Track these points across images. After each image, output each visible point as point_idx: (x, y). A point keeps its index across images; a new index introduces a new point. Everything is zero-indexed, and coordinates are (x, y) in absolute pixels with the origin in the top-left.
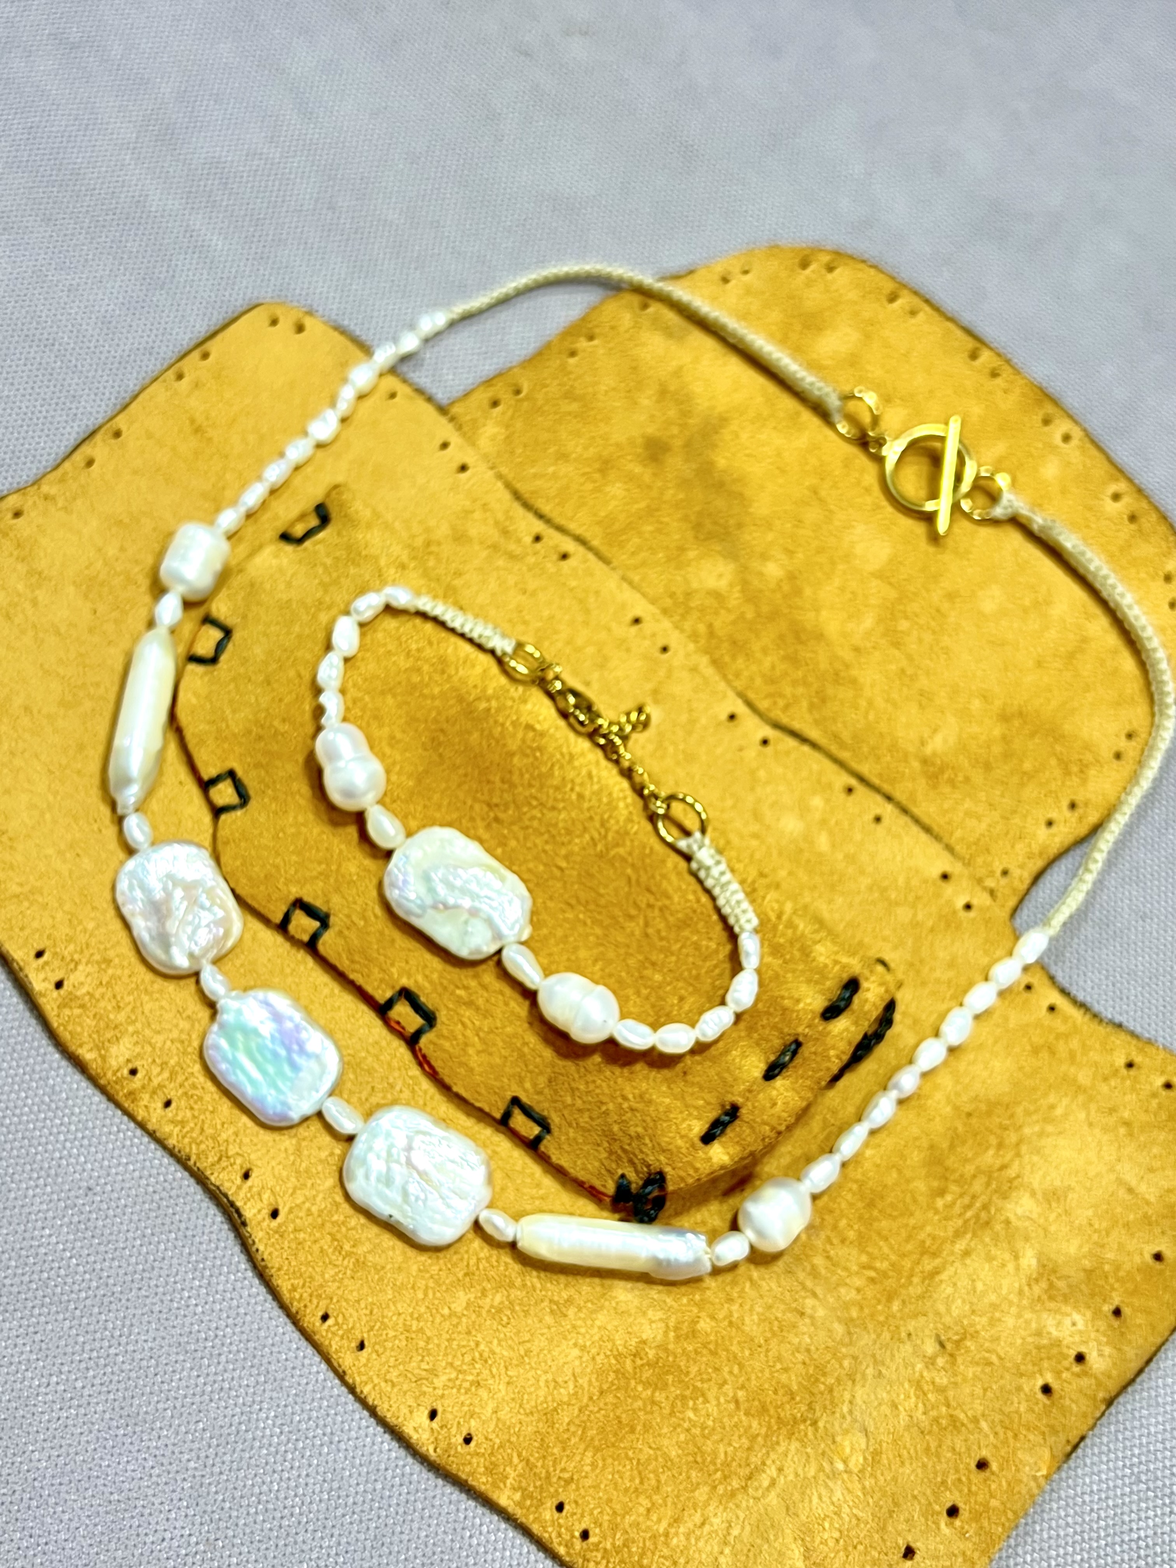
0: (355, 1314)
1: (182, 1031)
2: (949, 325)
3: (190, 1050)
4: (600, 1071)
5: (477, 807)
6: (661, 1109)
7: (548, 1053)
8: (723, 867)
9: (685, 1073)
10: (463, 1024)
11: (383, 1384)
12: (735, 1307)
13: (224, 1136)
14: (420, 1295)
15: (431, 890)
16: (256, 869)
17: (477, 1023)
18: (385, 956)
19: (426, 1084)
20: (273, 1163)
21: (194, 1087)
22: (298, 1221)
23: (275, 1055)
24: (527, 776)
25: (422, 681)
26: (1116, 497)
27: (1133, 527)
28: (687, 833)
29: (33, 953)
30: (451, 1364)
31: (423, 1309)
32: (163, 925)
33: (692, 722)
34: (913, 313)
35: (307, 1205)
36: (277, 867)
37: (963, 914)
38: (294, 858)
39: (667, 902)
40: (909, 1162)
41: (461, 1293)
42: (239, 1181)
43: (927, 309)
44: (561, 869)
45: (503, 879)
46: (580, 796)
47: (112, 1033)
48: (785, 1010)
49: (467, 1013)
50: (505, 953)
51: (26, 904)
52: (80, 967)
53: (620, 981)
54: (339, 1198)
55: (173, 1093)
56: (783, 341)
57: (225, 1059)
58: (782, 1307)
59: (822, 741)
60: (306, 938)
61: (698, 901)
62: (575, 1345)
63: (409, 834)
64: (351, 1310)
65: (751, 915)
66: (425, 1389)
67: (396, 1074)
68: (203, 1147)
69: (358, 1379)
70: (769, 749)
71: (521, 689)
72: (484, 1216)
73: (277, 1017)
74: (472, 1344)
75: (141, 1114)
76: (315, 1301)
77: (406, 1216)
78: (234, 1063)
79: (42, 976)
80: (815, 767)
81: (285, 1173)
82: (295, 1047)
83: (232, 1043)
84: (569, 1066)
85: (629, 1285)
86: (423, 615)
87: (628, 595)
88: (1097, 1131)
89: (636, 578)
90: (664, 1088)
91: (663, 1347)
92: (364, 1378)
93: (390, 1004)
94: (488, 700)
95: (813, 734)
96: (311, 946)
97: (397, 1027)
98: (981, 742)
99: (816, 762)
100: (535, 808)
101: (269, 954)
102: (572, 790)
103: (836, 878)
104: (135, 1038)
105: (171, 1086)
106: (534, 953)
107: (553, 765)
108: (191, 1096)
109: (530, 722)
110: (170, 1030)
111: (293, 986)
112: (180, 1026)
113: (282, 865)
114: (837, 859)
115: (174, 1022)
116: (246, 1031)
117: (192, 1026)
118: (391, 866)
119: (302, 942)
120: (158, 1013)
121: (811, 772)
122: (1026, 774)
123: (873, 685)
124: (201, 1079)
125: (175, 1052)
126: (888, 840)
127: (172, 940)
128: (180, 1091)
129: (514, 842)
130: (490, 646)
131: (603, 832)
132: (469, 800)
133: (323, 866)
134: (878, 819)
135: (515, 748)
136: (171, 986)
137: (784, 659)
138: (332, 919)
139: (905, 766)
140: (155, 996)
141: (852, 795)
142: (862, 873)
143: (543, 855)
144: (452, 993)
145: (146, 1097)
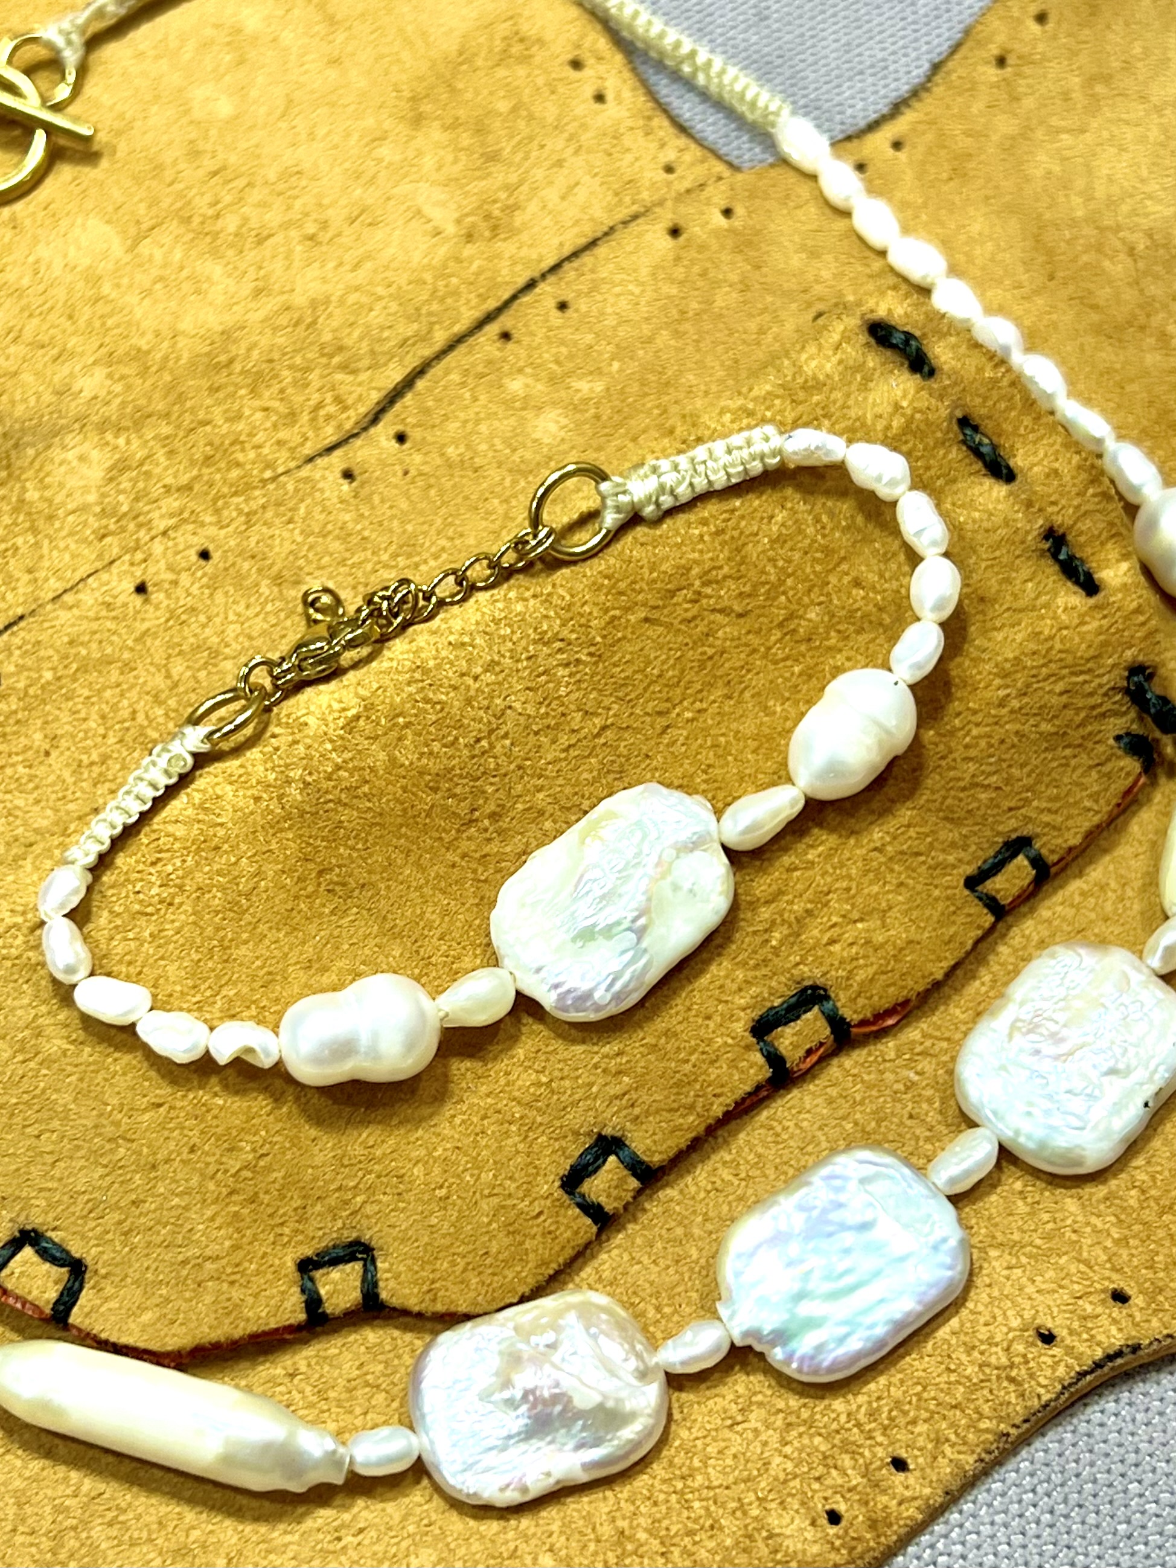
1: (768, 1425)
3: (805, 1414)
4: (951, 734)
5: (464, 845)
6: (1032, 647)
7: (904, 813)
8: (665, 464)
9: (983, 599)
10: (832, 942)
13: (971, 1370)
15: (608, 931)
16: (494, 1248)
17: (835, 919)
18: (693, 1051)
19: (913, 1033)
20: (1030, 1290)
21: (872, 1414)
22: (1134, 1262)
23: (847, 1251)
24: (436, 746)
25: (223, 889)
28: (594, 513)
32: (580, 1414)
33: (345, 536)
35: (1108, 1243)
36: (498, 1210)
37: (737, 221)
38: (487, 1177)
39: (696, 571)
42: (1056, 1351)
44: (604, 728)
45: (612, 815)
46: (490, 667)
47: (760, 1544)
48: (907, 429)
49: (814, 933)
50: (734, 842)
53: (808, 675)
55: (880, 1452)
57: (841, 1340)
59: (412, 362)
60: (634, 1183)
63: (494, 961)
65: (757, 434)
67: (889, 1076)
68: (986, 1409)
70: (415, 434)
71: (273, 729)
72: (1156, 963)
73: (779, 1238)
75: (912, 1512)
77: (1151, 1079)
78: (852, 1324)
80: (455, 377)
81: (1050, 1274)
82: (838, 1215)
83: (816, 1323)
84: (932, 781)
86: (103, 863)
87: (87, 597)
89: (55, 585)
90: (999, 636)
93: (775, 1059)
94: (289, 782)
95: (395, 375)
96: (649, 1177)
97: (814, 1058)
98: (450, 158)
99: (447, 372)
100: (492, 746)
101: (645, 1260)
102: (476, 678)
103: (652, 377)
104: (773, 1505)
105: (867, 1453)
106: (735, 799)
107: (427, 701)
108: (891, 1419)
109: (341, 722)
110: (765, 1444)
111: (709, 1226)
112: (759, 1425)
113: (495, 1201)
114: (621, 370)
115: (750, 1435)
116: (800, 1296)
117: (760, 1404)
118: (548, 1000)
119: (639, 1193)
120: (729, 1461)
121: (463, 384)
122: (515, 109)
123: (324, 280)
124: (861, 1399)
125: (806, 1441)
126: (599, 298)
127: (610, 1404)
128: (880, 1439)
129: (541, 796)
130: (190, 761)
131: (558, 645)
132: (451, 857)
133: (514, 1128)
134: (563, 306)
135: (382, 756)
136: (682, 1434)
137: (254, 392)
138: (608, 1131)
139: (471, 263)
140: (696, 1463)
141: (515, 334)
142: (650, 340)
143: (573, 753)
144: (776, 951)
145: (884, 1499)
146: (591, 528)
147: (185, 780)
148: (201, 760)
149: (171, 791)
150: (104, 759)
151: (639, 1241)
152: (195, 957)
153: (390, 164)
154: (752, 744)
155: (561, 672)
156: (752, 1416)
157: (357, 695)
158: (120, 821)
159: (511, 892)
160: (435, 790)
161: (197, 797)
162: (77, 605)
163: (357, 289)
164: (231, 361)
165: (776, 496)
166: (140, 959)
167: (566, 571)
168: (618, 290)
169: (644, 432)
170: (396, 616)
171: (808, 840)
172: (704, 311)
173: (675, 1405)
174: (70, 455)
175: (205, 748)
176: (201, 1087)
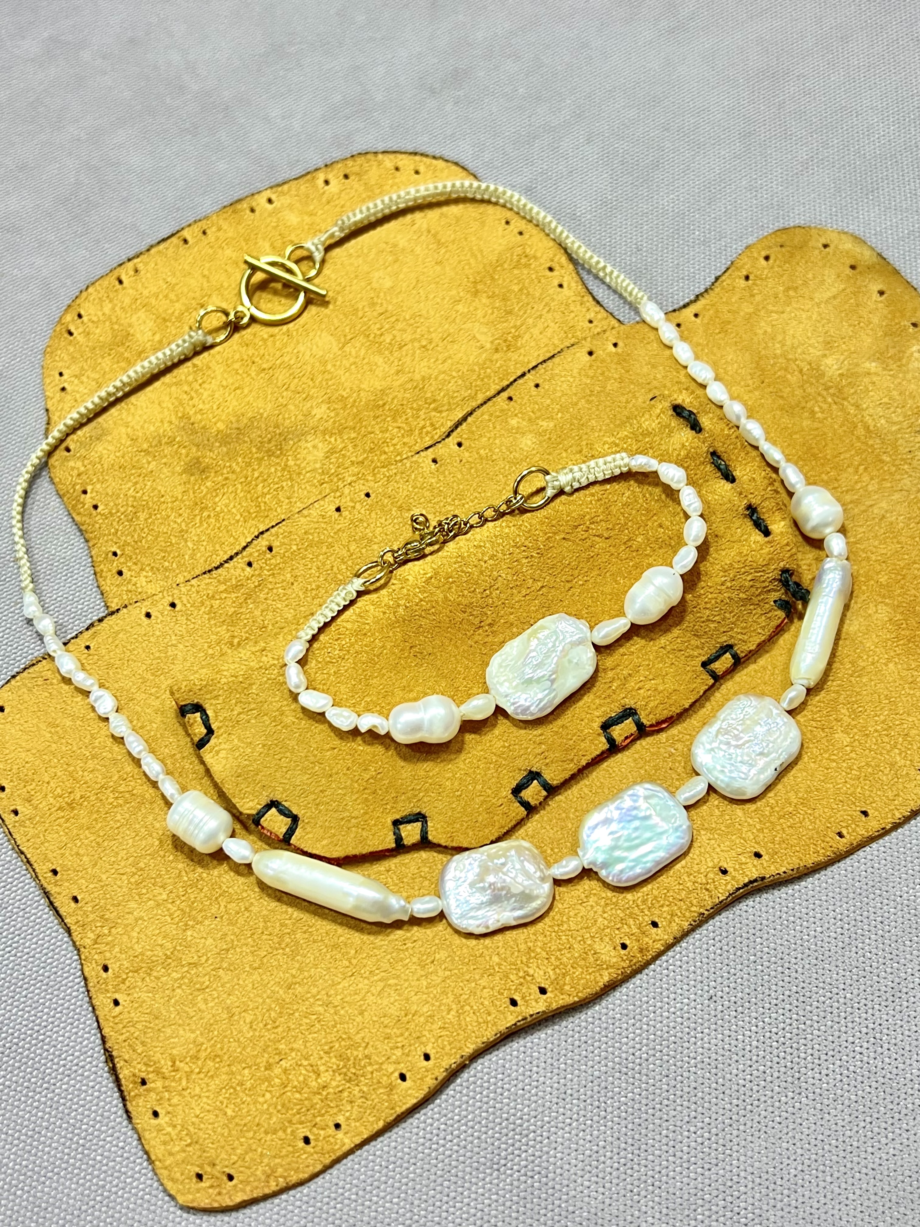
0: (842, 813)
1: (597, 904)
2: (153, 251)
3: (614, 900)
4: (699, 596)
5: (476, 638)
6: (738, 558)
7: (676, 632)
8: (576, 468)
9: (717, 536)
10: (640, 689)
11: (896, 802)
12: (874, 557)
13: (689, 884)
14: (835, 764)
15: (538, 681)
16: (480, 819)
17: (642, 678)
18: (574, 735)
19: (674, 731)
20: (718, 850)
21: (644, 902)
22: (766, 840)
23: (636, 829)
24: (466, 592)
25: (367, 653)
26: (327, 182)
27: (352, 178)
28: (542, 489)
29: (512, 1008)
30: (888, 751)
31: (845, 765)
32: (514, 895)
33: (432, 489)
34: (136, 271)
35: (755, 831)
36: (483, 802)
37: (619, 349)
38: (479, 787)
39: (588, 517)
40: (790, 426)
41: (836, 736)
42: (728, 878)
43: (135, 261)
44: (542, 587)
45: (543, 628)
46: (492, 557)
47: (590, 956)
48: (687, 456)
49: (632, 684)
50: (598, 642)
51: (467, 1008)
52: (531, 972)
54: (752, 807)
55: (647, 918)
56: (130, 363)
57: (632, 868)
58: (877, 528)
59: (467, 409)
60: (544, 793)
61: (593, 495)
62: (886, 665)
63: (487, 691)
64: (838, 816)
65: (618, 456)
66: (904, 772)
67: (662, 750)
68: (695, 902)
69: (889, 820)
70: (465, 443)
71: (393, 581)
72: (785, 705)
73: (607, 821)
74: (876, 734)
75: (659, 946)
76: (828, 839)
77: (779, 758)
78: (637, 861)
79: (534, 1003)
80: (486, 417)
81: (728, 843)
82: (634, 813)
83: (621, 860)
84: (689, 617)
85: (847, 622)
86: (314, 638)
87: (314, 512)
88: (788, 309)
89: (300, 505)
90: (724, 553)
91: (895, 607)
92: (889, 816)
93: (611, 741)
94: (399, 606)
95: (459, 414)
96: (552, 790)
97: (628, 740)
98: (490, 311)
99: (482, 415)
100: (491, 593)
101: (548, 827)
102: (485, 562)
103: (576, 422)
104: (597, 940)
105: (641, 919)
106: (601, 621)
107: (463, 571)
108: (652, 904)
109: (423, 579)
110: (596, 912)
111: (577, 814)
112: (594, 904)
113: (482, 798)
114: (561, 418)
115: (589, 908)
116: (614, 848)
117: (595, 894)
118: (510, 710)
119: (546, 798)
120: (579, 919)
121: (490, 420)
122: (521, 290)
123: (429, 368)
124: (640, 894)
125: (614, 912)
126: (554, 382)
127: (527, 891)
128: (647, 912)
129: (512, 616)
130: (355, 594)
131: (523, 548)
132: (470, 642)
133: (492, 766)
134: (537, 386)
135: (441, 596)
136: (558, 906)
137: (394, 419)
138: (534, 769)
139: (497, 362)
140: (565, 919)
141: (514, 398)
142: (576, 404)
143: (528, 598)
144: (614, 692)
145: (647, 939)
146: (541, 495)
147: (352, 602)
148: (360, 594)
149: (346, 608)
150: (318, 587)
151: (545, 819)
152: (353, 683)
153: (463, 313)
154: (609, 597)
155: (524, 561)
156: (591, 900)
157: (432, 567)
158: (323, 620)
159: (496, 660)
160: (465, 612)
161: (358, 610)
162: (308, 516)
163: (444, 372)
164: (384, 404)
165: (626, 484)
166: (329, 683)
167: (529, 515)
168: (563, 379)
169: (571, 447)
170: (451, 532)
171: (631, 642)
172: (601, 391)
173: (557, 893)
174: (309, 445)
175: (362, 589)
176: (354, 741)
